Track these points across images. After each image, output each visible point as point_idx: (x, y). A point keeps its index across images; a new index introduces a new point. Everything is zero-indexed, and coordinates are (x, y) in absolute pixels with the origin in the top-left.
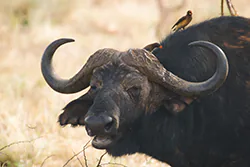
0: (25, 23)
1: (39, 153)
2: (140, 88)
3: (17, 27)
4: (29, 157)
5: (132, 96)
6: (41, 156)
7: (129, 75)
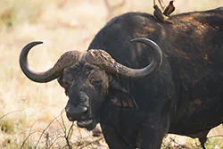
0: (10, 25)
1: (28, 119)
2: (101, 81)
3: (4, 27)
4: (21, 121)
5: (96, 87)
6: (30, 121)
7: (93, 71)
